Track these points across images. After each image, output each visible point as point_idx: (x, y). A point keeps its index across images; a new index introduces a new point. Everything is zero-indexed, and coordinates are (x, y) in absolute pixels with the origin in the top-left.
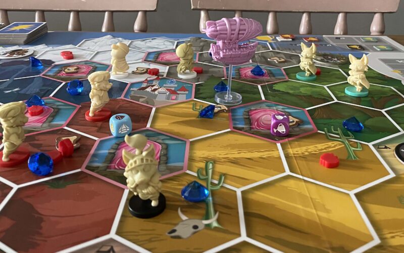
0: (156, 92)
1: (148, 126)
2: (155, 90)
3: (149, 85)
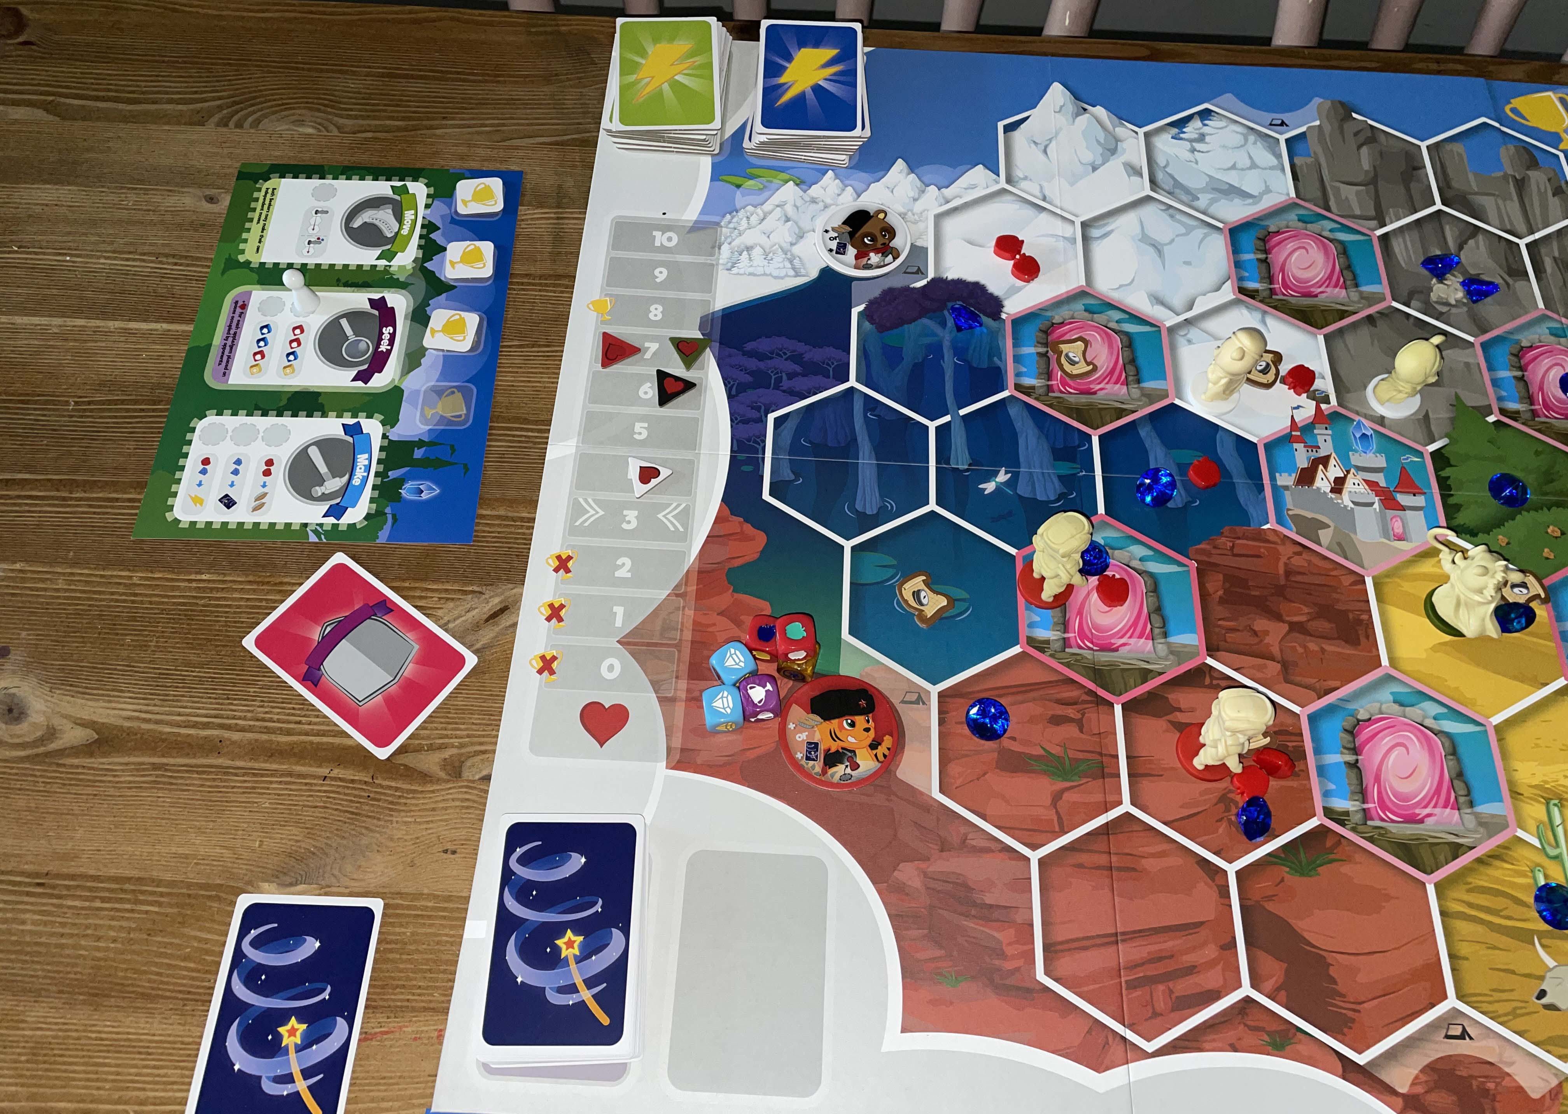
0: (1346, 499)
1: (1385, 661)
2: (1338, 485)
3: (1314, 455)
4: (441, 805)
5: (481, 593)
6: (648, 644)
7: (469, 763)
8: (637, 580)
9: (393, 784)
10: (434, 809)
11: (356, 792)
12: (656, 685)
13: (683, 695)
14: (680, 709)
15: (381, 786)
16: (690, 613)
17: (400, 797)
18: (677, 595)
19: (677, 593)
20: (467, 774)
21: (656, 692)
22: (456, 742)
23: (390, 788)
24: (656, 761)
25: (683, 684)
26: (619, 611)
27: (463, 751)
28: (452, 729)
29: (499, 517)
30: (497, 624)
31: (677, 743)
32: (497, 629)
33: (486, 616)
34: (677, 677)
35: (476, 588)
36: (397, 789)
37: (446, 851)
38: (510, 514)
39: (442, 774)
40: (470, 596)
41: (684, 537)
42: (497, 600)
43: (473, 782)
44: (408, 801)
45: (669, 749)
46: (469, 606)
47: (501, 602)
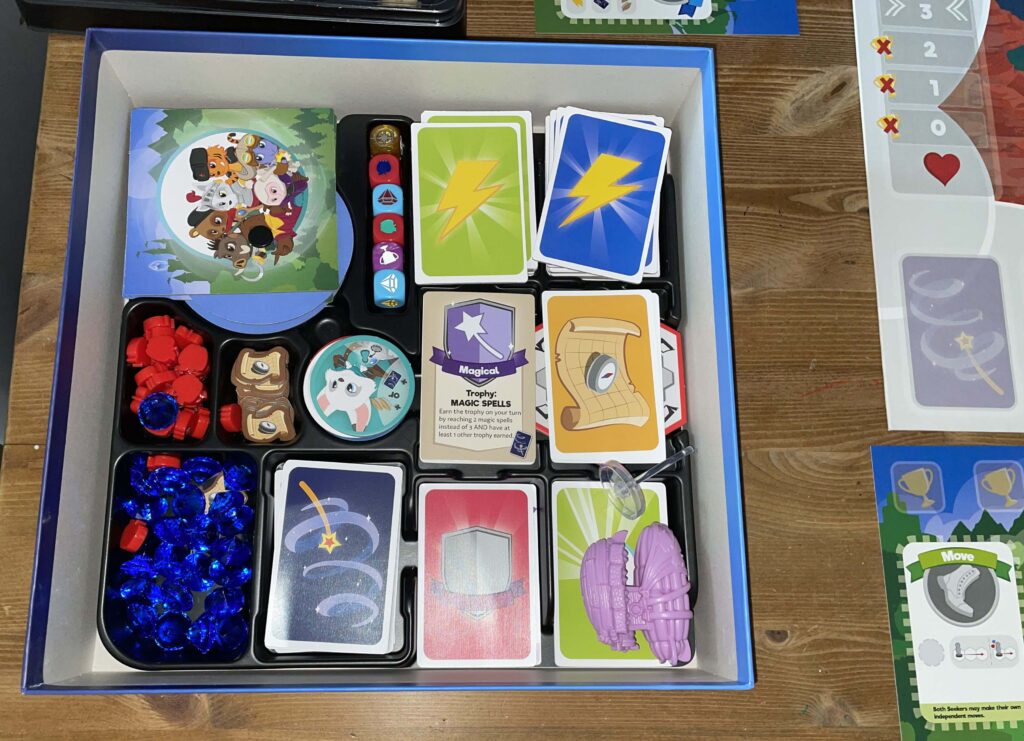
4: (834, 230)
5: (822, 72)
6: (961, 109)
7: (847, 200)
8: (941, 60)
9: (796, 216)
10: (831, 234)
11: (770, 223)
12: (975, 140)
13: (996, 147)
14: (996, 157)
15: (788, 218)
16: (987, 85)
17: (803, 225)
18: (975, 71)
19: (973, 70)
20: (848, 208)
21: (976, 144)
22: (834, 185)
23: (795, 219)
24: (987, 195)
25: (994, 139)
26: (934, 83)
27: (841, 191)
28: (829, 176)
29: (819, 12)
30: (841, 96)
31: (999, 182)
32: (843, 100)
33: (830, 91)
34: (988, 134)
35: (817, 69)
36: (800, 220)
37: (847, 262)
38: (828, 9)
39: (830, 209)
40: (815, 75)
41: (970, 25)
42: (836, 78)
43: (855, 213)
44: (811, 228)
45: (994, 187)
46: (815, 82)
47: (839, 79)
